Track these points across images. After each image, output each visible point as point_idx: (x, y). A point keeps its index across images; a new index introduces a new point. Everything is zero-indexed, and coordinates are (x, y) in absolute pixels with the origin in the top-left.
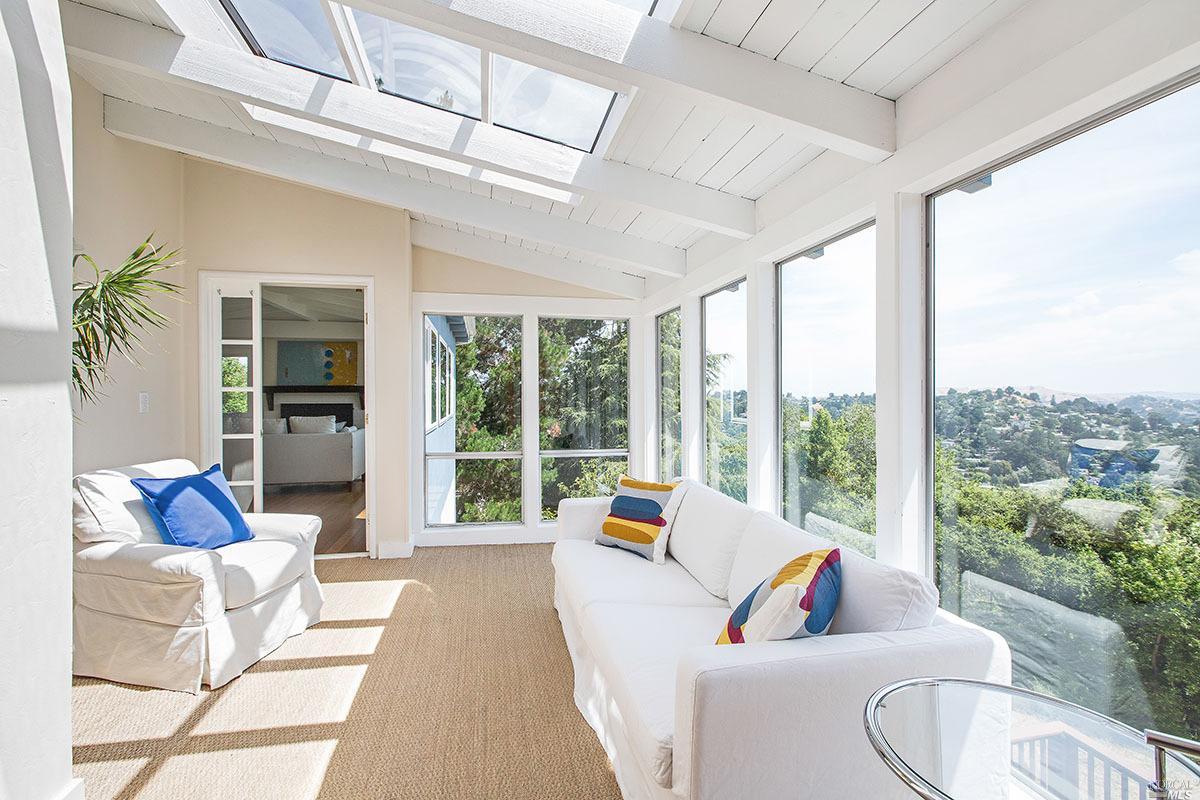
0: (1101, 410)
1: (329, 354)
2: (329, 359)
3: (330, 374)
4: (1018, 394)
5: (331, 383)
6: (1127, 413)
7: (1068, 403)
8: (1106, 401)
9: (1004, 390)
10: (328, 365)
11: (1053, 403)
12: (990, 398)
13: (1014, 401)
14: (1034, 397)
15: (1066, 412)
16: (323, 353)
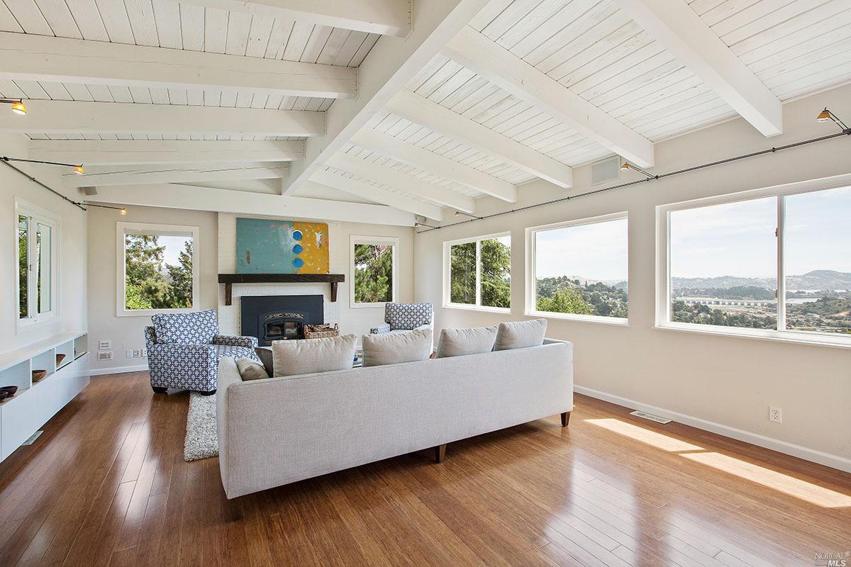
0: (609, 290)
1: (297, 236)
2: (297, 243)
3: (300, 260)
4: (569, 280)
5: (301, 271)
6: (621, 291)
7: (593, 285)
8: (610, 285)
9: (562, 277)
10: (297, 249)
11: (586, 286)
12: (555, 283)
13: (567, 285)
14: (577, 282)
15: (592, 291)
16: (290, 233)
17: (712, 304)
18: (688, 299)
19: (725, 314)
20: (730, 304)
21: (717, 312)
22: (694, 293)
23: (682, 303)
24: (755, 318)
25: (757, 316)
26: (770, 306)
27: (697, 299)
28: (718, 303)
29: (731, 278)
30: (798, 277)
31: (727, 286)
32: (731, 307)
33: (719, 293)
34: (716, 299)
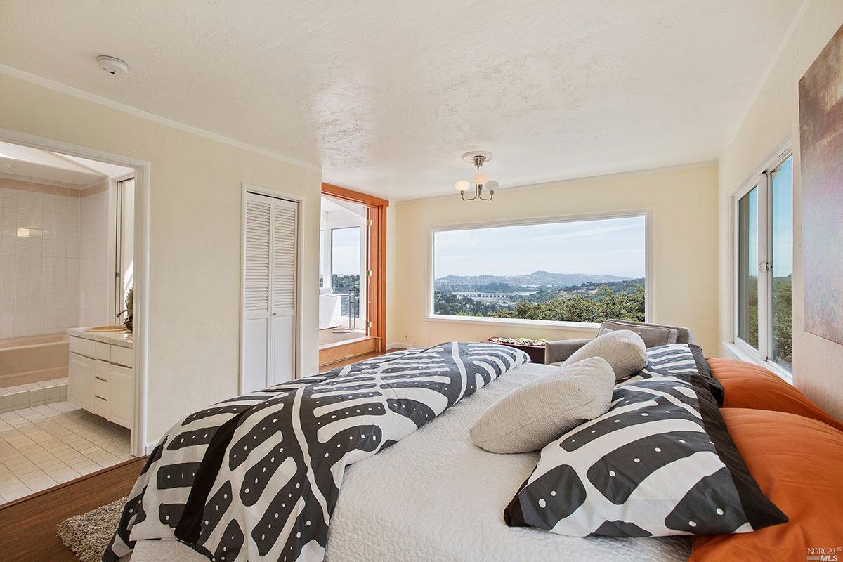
17: (475, 296)
18: (459, 293)
19: (483, 305)
20: (487, 297)
21: (478, 303)
22: (465, 288)
23: (454, 296)
24: (502, 306)
25: (503, 305)
26: (511, 297)
27: (466, 293)
28: (480, 296)
29: (488, 276)
30: (528, 276)
31: (486, 282)
32: (487, 299)
33: (479, 288)
34: (479, 293)
